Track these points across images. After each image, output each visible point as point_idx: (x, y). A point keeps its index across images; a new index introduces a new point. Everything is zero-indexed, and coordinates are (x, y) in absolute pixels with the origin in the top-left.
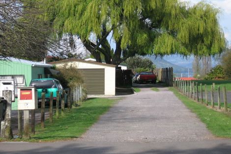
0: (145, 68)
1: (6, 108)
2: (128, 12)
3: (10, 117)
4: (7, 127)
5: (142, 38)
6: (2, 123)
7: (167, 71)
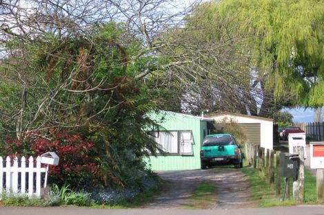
0: (285, 123)
1: (299, 166)
2: (282, 59)
3: (303, 177)
4: (300, 188)
5: (296, 88)
6: (295, 183)
7: (319, 126)
